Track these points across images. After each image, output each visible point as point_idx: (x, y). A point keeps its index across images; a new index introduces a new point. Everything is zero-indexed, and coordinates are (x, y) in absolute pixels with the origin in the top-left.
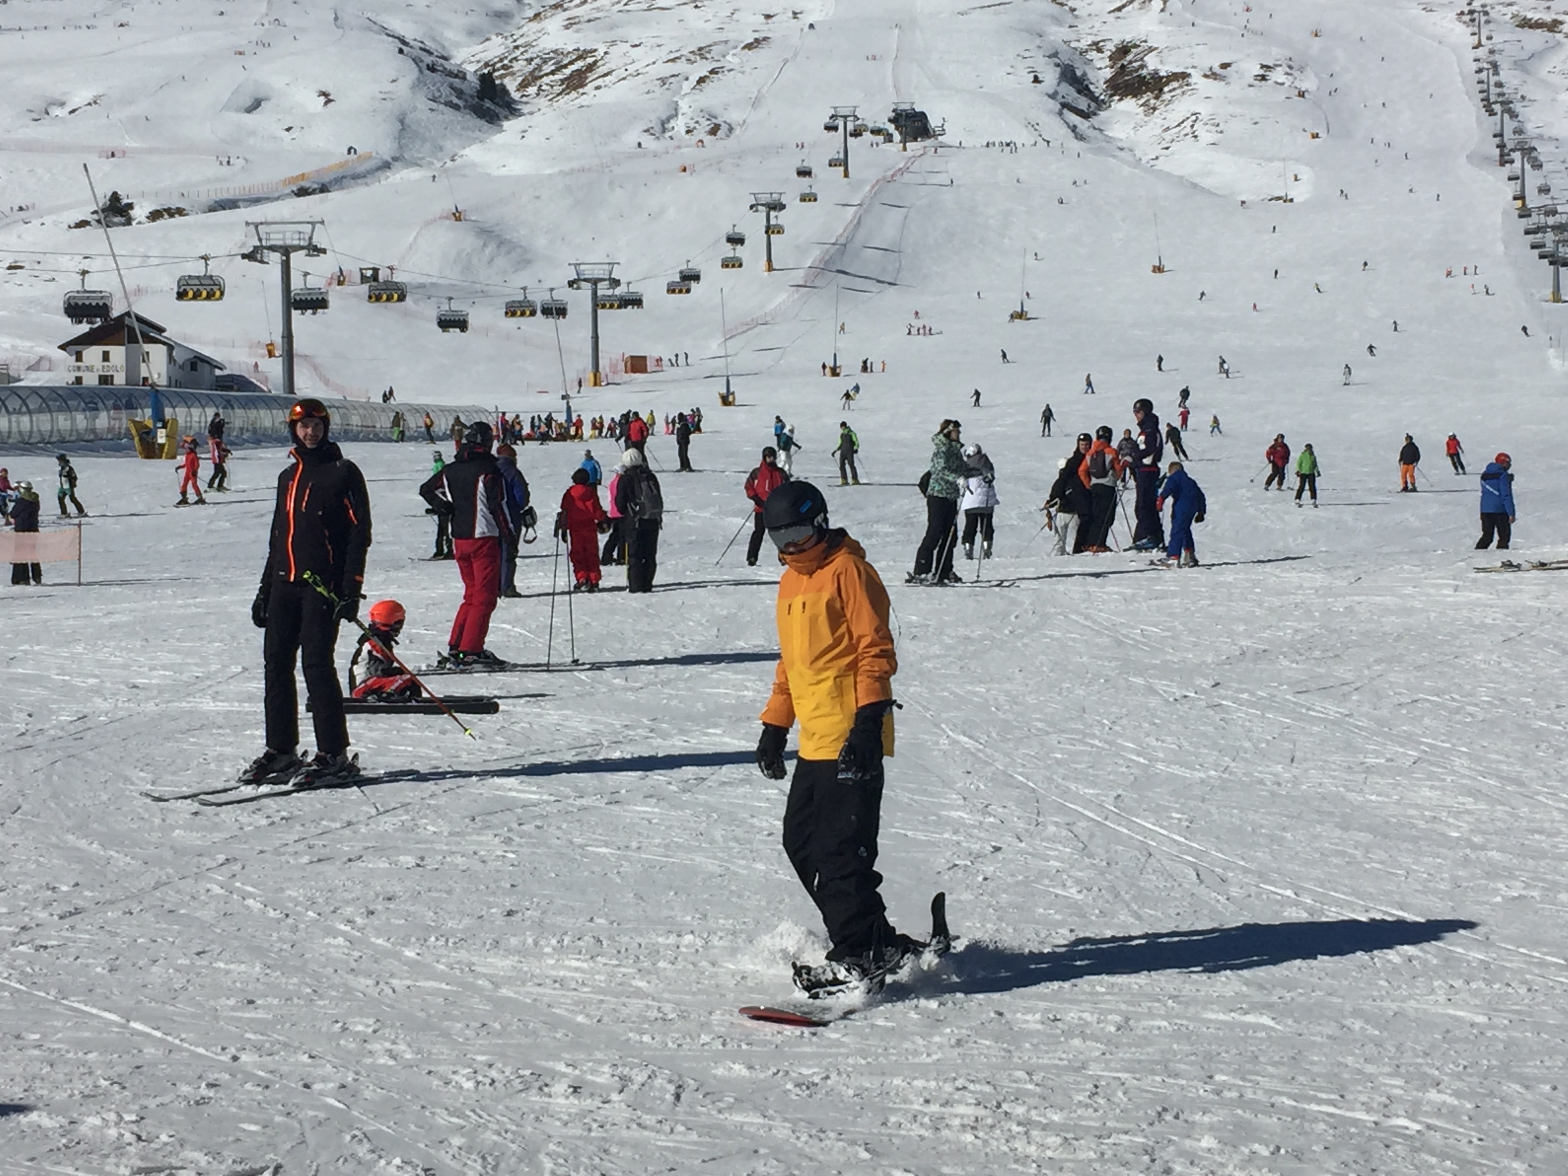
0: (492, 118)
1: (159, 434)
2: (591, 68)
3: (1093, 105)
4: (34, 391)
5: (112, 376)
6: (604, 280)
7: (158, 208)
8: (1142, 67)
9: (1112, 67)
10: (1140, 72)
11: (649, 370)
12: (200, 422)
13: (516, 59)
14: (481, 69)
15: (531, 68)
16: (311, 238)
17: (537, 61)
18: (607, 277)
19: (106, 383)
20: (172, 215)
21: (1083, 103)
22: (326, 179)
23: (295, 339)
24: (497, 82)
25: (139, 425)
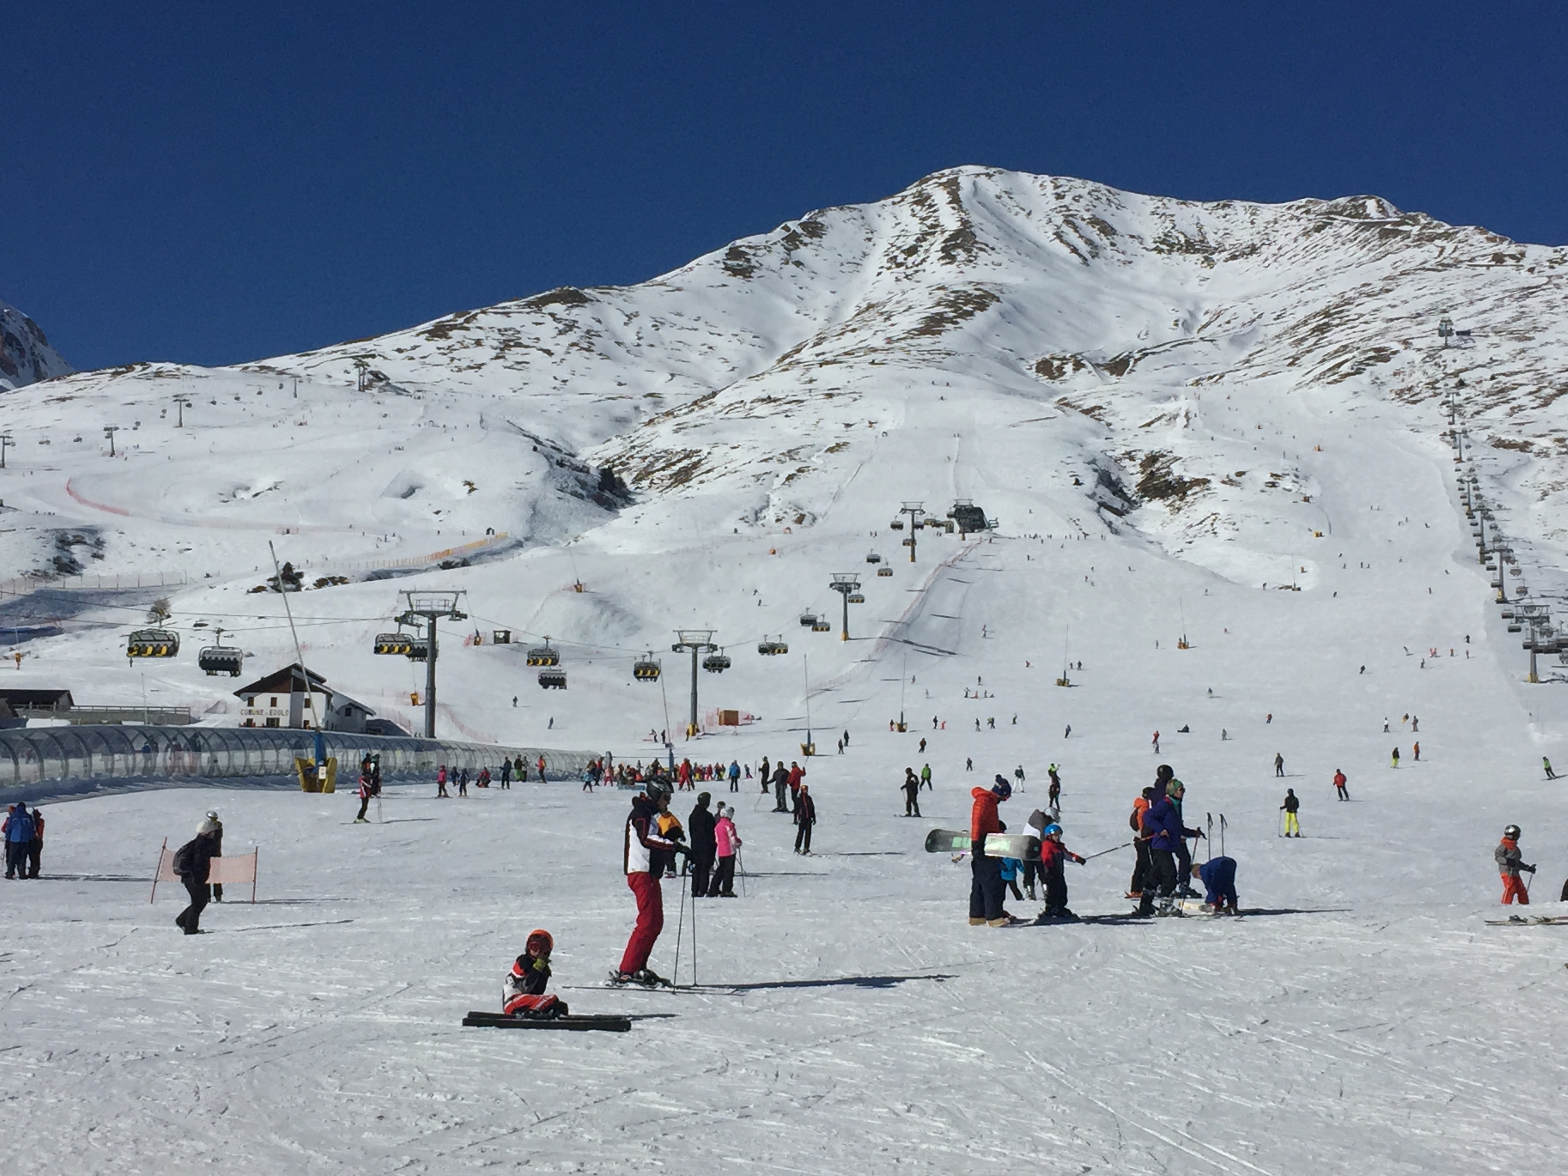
0: (610, 506)
1: (320, 772)
2: (695, 465)
3: (1126, 504)
4: (214, 731)
5: (278, 719)
6: (703, 645)
7: (324, 577)
8: (1169, 473)
9: (1142, 473)
10: (1167, 478)
11: (740, 723)
12: (354, 760)
13: (632, 457)
14: (603, 464)
15: (645, 464)
16: (454, 605)
17: (651, 459)
18: (705, 643)
19: (273, 726)
20: (335, 583)
21: (1117, 503)
22: (468, 554)
23: (437, 691)
24: (616, 476)
25: (304, 764)
